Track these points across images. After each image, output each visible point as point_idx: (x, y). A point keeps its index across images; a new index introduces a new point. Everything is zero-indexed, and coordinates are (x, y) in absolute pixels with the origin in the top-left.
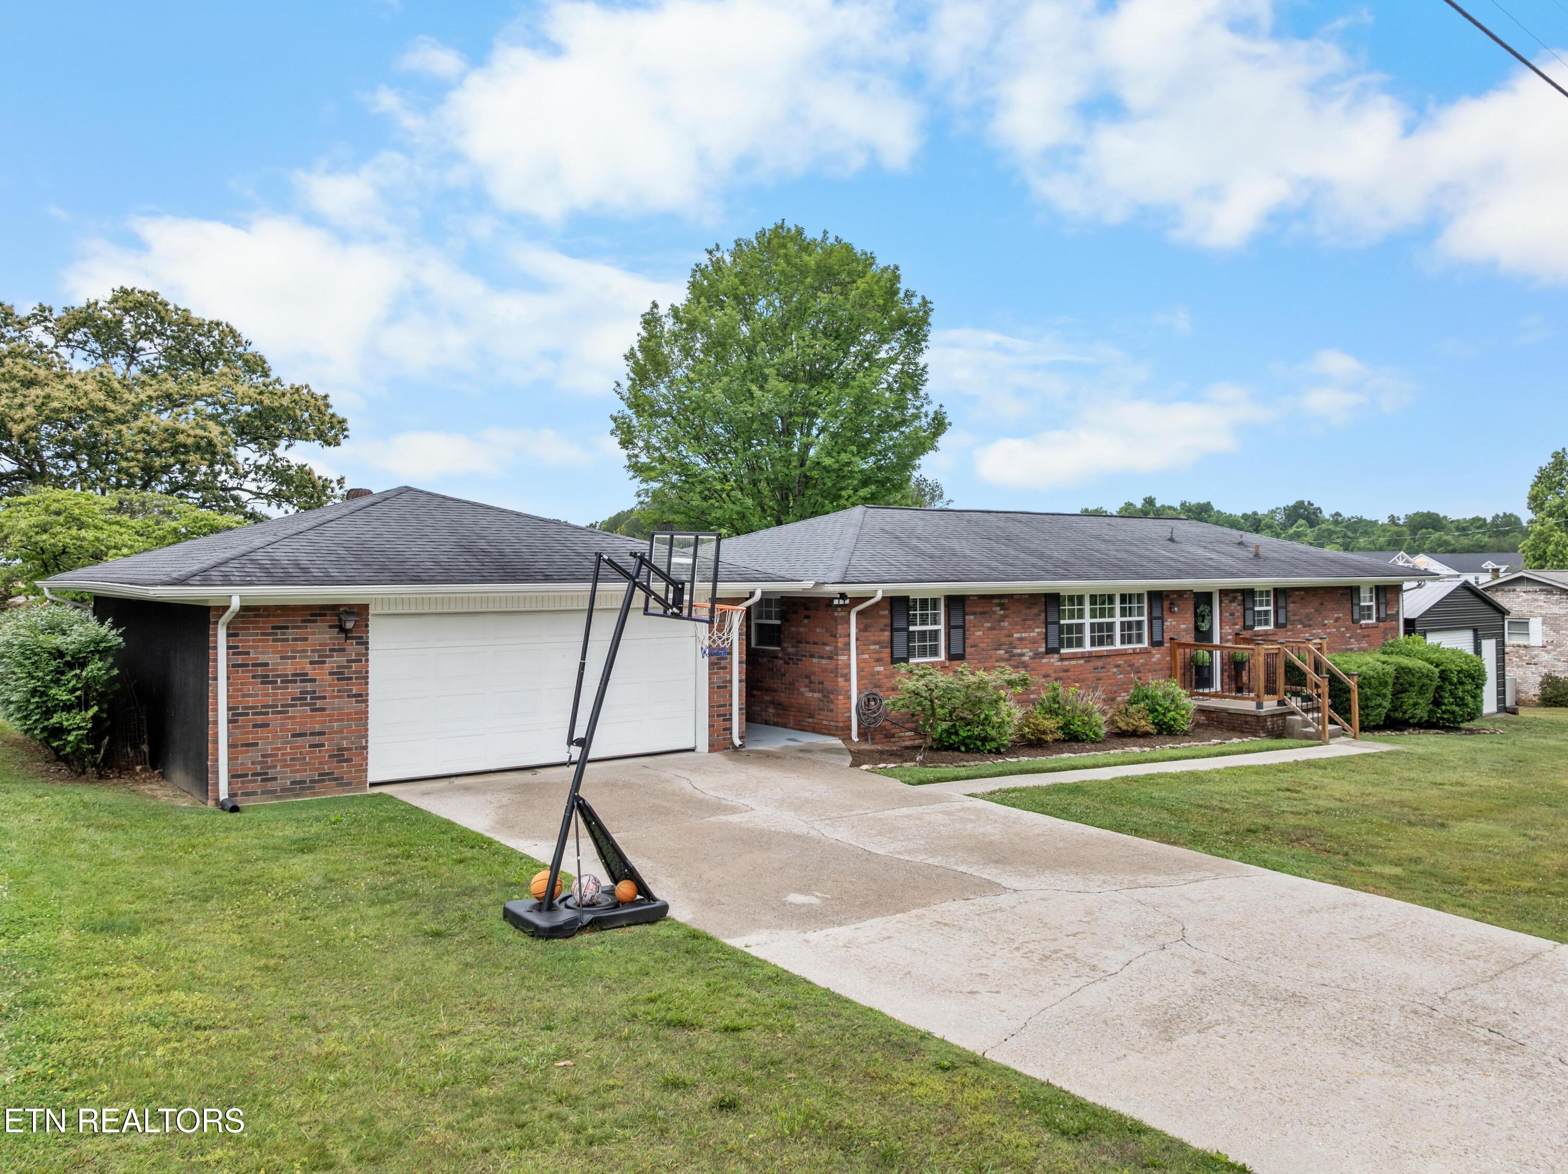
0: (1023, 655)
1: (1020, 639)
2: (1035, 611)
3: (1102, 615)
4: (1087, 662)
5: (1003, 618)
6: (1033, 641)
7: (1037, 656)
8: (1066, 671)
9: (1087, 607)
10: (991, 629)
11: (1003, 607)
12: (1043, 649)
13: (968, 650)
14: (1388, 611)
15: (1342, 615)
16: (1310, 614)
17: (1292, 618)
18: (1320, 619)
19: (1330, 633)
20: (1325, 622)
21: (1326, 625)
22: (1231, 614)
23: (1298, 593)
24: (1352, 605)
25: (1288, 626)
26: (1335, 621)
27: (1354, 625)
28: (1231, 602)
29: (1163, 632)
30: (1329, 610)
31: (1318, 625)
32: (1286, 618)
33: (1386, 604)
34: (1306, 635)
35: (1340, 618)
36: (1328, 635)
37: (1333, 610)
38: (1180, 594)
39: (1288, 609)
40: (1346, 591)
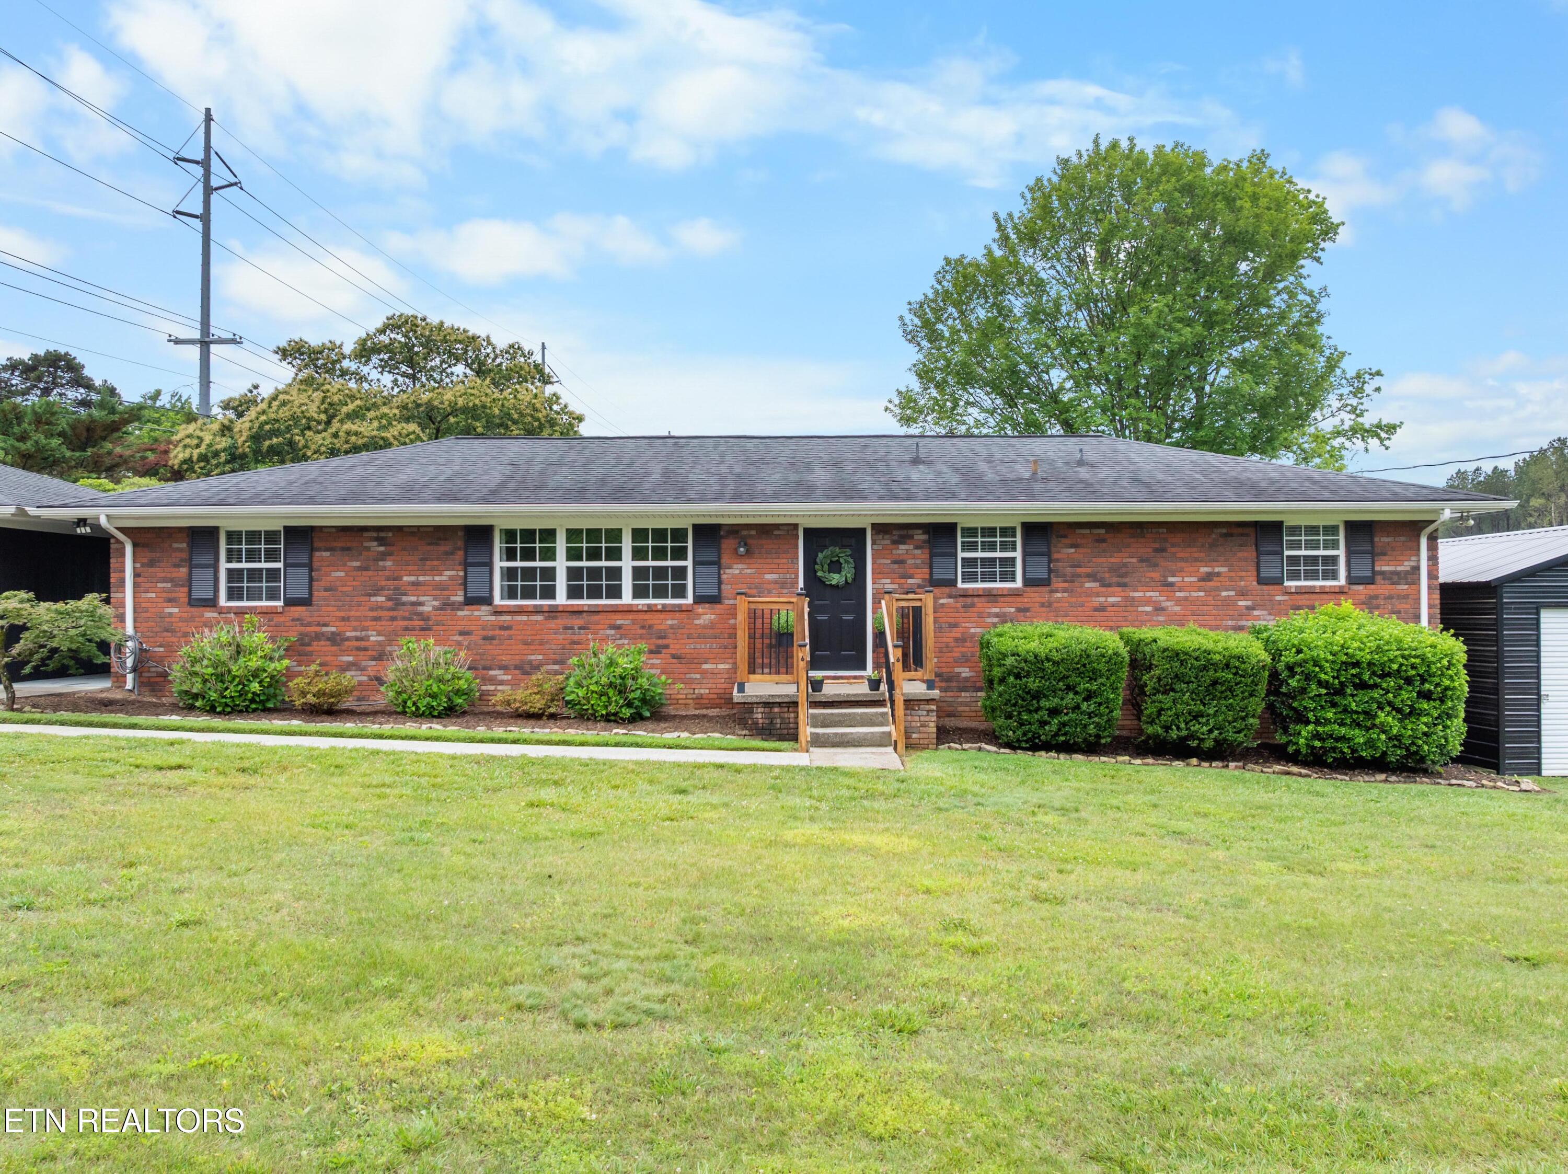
0: (419, 604)
2: (444, 548)
3: (593, 557)
4: (546, 619)
6: (441, 587)
9: (561, 545)
10: (361, 569)
12: (459, 598)
13: (319, 594)
14: (1383, 567)
15: (1223, 569)
16: (1125, 565)
17: (1069, 571)
18: (1157, 575)
19: (1186, 599)
20: (1171, 579)
21: (1172, 585)
22: (895, 562)
23: (1087, 531)
24: (1259, 554)
25: (1057, 583)
26: (1202, 579)
27: (1265, 587)
28: (896, 542)
29: (720, 582)
30: (1185, 560)
31: (1148, 585)
32: (1050, 571)
33: (1374, 555)
34: (1111, 599)
35: (1218, 574)
36: (1178, 601)
37: (1196, 560)
38: (766, 530)
39: (1055, 556)
40: (1240, 530)
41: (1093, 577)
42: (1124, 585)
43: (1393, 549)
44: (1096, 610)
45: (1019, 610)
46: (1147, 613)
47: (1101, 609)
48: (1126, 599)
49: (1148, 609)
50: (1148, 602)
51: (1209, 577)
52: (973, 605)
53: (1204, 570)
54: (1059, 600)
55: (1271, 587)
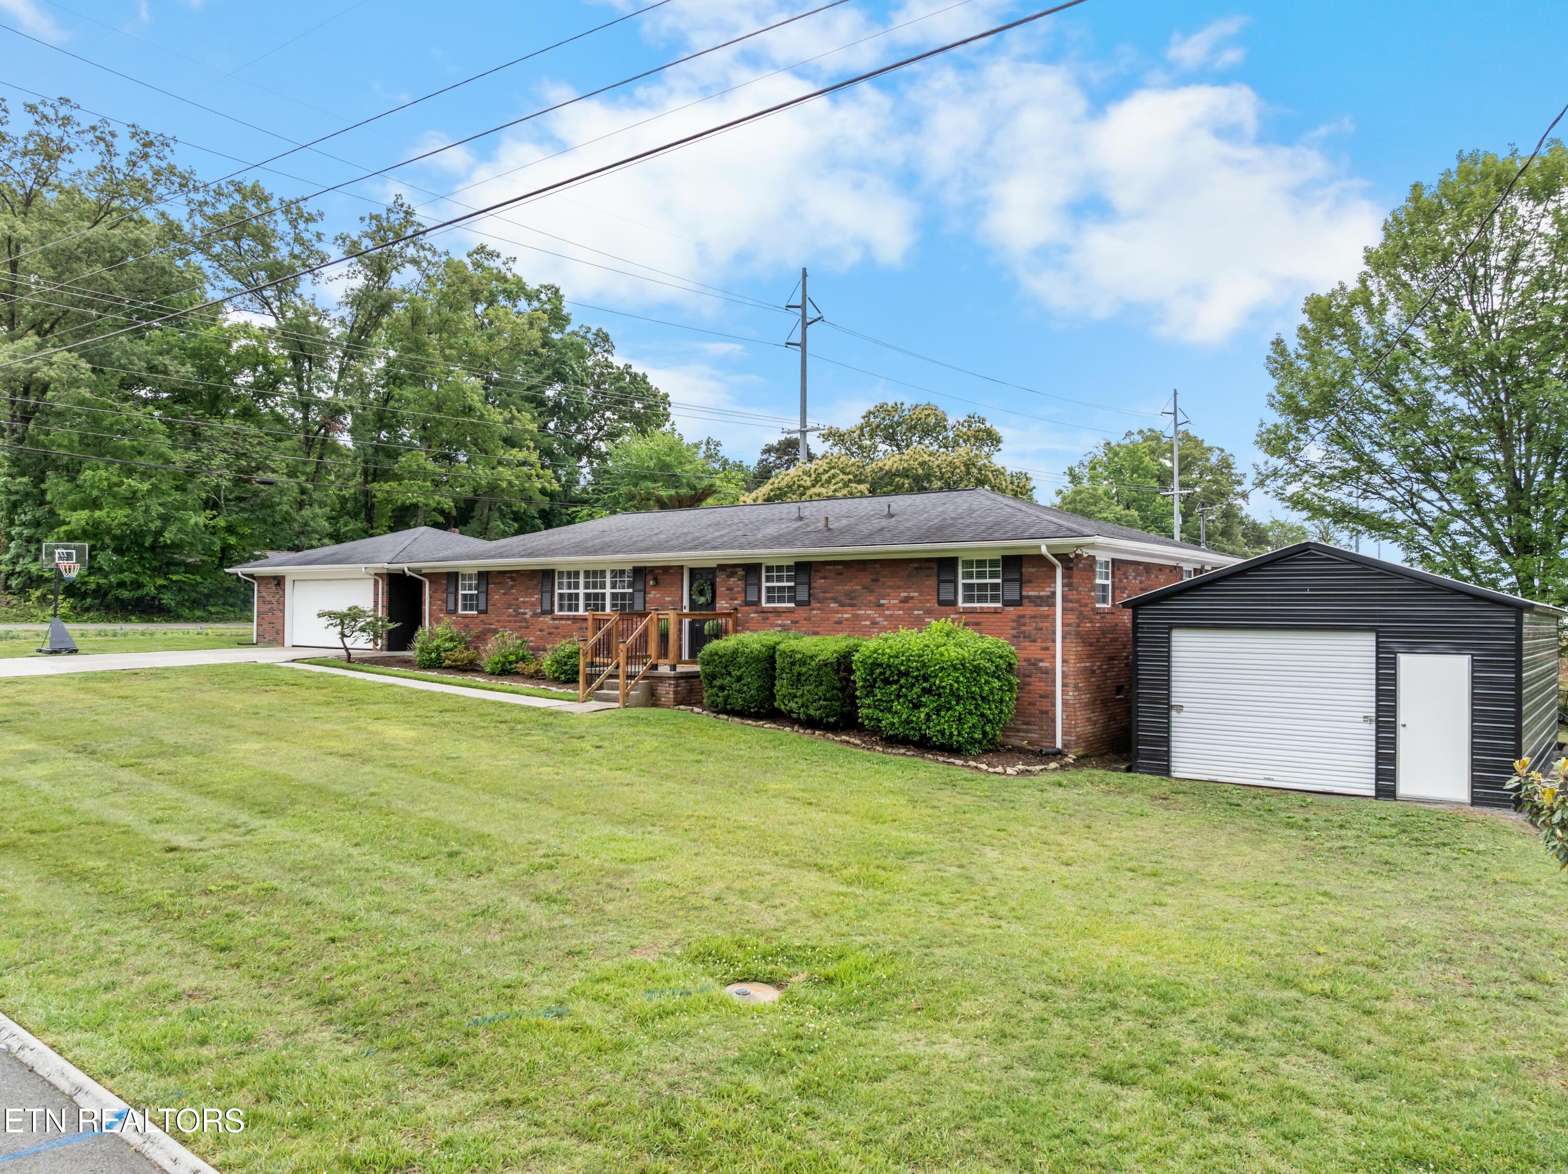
0: (525, 614)
1: (524, 602)
2: (535, 582)
3: (595, 587)
4: (579, 623)
5: (512, 587)
6: (533, 604)
7: (535, 615)
8: (557, 628)
9: (582, 580)
10: (504, 594)
11: (512, 579)
12: (538, 611)
13: (490, 608)
14: (1029, 592)
15: (916, 594)
16: (854, 591)
17: (821, 595)
18: (872, 598)
19: (891, 616)
20: (882, 602)
21: (883, 605)
22: (728, 589)
23: (831, 567)
24: (940, 582)
25: (814, 604)
26: (901, 602)
27: (943, 608)
28: (729, 577)
29: (645, 603)
30: (891, 587)
31: (868, 606)
32: (810, 595)
33: (1021, 582)
34: (845, 616)
35: (912, 598)
36: (887, 618)
37: (899, 587)
38: (666, 569)
39: (813, 585)
40: (927, 564)
41: (834, 600)
42: (852, 605)
43: (1037, 578)
44: (837, 623)
45: (793, 622)
46: (866, 626)
47: (839, 622)
48: (854, 615)
49: (868, 623)
50: (867, 617)
51: (906, 600)
52: (767, 619)
53: (903, 594)
54: (815, 616)
55: (947, 608)
